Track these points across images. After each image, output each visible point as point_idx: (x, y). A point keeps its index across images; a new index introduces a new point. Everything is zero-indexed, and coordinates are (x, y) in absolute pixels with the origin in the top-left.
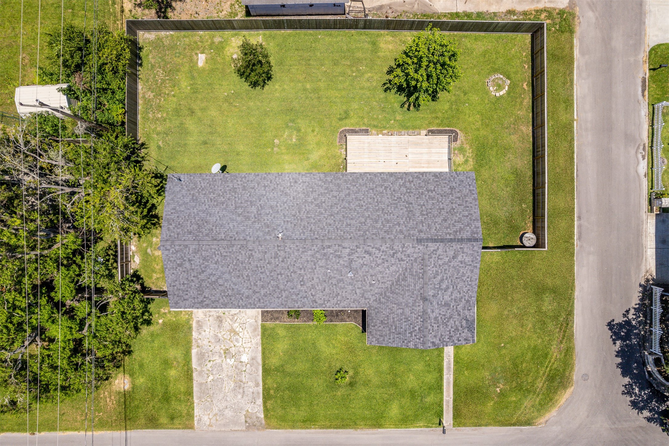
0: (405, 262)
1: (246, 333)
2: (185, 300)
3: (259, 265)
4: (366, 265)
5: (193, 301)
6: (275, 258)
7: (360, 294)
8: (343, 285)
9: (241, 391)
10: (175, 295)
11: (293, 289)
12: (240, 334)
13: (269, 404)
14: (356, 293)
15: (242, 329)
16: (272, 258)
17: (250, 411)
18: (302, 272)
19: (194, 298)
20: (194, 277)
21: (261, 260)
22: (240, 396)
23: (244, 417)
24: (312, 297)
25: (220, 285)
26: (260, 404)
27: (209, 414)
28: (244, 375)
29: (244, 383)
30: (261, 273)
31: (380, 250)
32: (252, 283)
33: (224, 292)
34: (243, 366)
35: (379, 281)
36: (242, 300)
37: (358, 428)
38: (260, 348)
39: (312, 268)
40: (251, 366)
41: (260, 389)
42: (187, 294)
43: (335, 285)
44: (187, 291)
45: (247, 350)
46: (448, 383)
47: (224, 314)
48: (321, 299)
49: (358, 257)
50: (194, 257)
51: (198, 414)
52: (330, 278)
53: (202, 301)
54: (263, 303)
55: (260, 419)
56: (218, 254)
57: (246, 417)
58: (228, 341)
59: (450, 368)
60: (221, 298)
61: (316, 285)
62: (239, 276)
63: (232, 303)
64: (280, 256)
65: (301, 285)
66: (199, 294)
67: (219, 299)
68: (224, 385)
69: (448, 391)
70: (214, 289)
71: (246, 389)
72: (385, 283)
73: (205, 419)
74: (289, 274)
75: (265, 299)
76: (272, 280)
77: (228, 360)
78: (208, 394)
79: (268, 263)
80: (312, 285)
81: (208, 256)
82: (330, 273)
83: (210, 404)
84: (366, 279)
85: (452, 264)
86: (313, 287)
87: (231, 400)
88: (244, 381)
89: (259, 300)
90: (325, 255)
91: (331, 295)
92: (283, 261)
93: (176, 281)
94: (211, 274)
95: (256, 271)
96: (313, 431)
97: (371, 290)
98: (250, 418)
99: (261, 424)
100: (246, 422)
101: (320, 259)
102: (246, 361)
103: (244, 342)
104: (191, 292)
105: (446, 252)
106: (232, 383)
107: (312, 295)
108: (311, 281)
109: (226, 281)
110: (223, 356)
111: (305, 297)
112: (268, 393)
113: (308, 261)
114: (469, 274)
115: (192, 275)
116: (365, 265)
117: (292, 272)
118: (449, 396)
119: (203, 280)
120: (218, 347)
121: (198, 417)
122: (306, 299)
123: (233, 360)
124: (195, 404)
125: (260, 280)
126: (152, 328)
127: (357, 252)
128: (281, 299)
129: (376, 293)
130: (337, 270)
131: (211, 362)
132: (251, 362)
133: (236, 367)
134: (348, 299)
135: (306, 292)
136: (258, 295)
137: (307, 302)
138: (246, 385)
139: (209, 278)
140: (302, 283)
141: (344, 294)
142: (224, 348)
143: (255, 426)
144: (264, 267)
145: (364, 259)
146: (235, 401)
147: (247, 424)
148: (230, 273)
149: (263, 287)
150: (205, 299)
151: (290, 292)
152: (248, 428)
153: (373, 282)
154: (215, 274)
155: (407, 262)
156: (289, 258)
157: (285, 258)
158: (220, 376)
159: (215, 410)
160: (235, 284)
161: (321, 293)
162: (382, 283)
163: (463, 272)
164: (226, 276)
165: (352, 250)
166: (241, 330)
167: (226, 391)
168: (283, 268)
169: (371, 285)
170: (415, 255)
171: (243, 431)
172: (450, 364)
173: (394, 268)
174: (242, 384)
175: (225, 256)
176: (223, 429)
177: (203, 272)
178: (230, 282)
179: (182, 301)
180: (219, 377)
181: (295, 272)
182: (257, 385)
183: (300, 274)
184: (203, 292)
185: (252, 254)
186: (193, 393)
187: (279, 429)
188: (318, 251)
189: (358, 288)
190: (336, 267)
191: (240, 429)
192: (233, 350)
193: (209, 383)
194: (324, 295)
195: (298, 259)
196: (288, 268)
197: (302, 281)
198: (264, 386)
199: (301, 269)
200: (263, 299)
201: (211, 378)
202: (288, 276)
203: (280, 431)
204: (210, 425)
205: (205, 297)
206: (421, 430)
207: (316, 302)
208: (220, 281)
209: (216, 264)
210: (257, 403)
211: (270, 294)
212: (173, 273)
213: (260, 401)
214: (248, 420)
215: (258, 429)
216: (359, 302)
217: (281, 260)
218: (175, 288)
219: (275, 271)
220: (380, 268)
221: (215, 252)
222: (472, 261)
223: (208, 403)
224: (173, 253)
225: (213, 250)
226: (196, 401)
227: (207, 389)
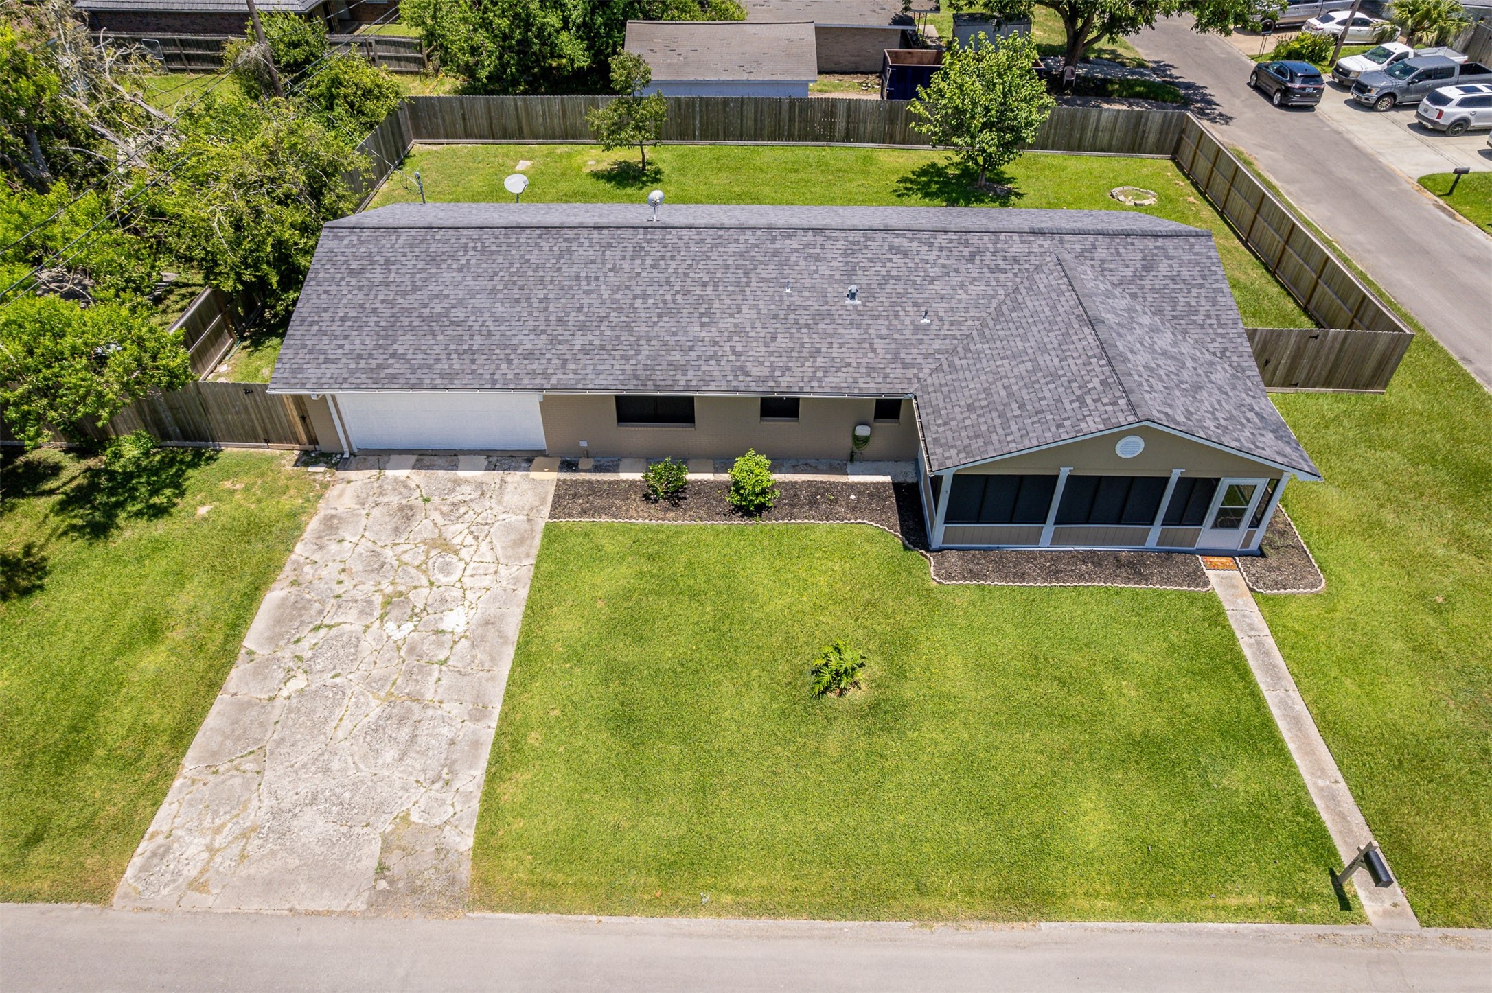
0: (1010, 275)
1: (484, 547)
2: (326, 361)
3: (583, 274)
4: (897, 279)
5: (353, 366)
6: (633, 258)
7: (887, 351)
8: (830, 329)
9: (404, 733)
10: (304, 346)
11: (674, 334)
12: (464, 553)
13: (508, 792)
14: (874, 350)
15: (476, 538)
16: (624, 258)
17: (415, 817)
18: (709, 291)
19: (360, 357)
20: (383, 301)
21: (593, 262)
22: (389, 755)
23: (377, 846)
24: (732, 358)
25: (452, 323)
26: (471, 787)
27: (218, 830)
28: (436, 675)
29: (426, 707)
30: (587, 292)
31: (931, 245)
32: (553, 318)
33: (461, 340)
34: (440, 645)
35: (941, 319)
36: (510, 362)
37: (938, 916)
38: (523, 593)
39: (738, 284)
40: (473, 646)
41: (488, 730)
42: (341, 347)
43: (807, 326)
44: (346, 337)
45: (470, 596)
46: (1296, 721)
47: (427, 500)
48: (762, 363)
49: (871, 260)
50: (405, 255)
51: (166, 828)
52: (791, 309)
53: (379, 366)
54: (575, 372)
55: (452, 857)
56: (474, 249)
57: (386, 849)
58: (413, 571)
59: (1275, 666)
60: (443, 356)
61: (748, 325)
62: (518, 301)
63: (474, 371)
64: (648, 254)
65: (703, 325)
66: (380, 347)
67: (438, 361)
68: (339, 712)
69: (1309, 752)
70: (433, 333)
71: (424, 728)
72: (960, 324)
73: (192, 850)
74: (668, 297)
75: (584, 359)
76: (614, 310)
77: (390, 626)
78: (256, 741)
79: (611, 270)
80: (736, 325)
81: (443, 253)
82: (790, 295)
83: (246, 785)
84: (902, 313)
85: (1147, 283)
86: (739, 330)
87: (344, 770)
88: (429, 696)
89: (565, 363)
90: (776, 253)
91: (795, 354)
92: (654, 266)
93: (325, 310)
94: (437, 296)
95: (571, 287)
96: (704, 923)
97: (921, 342)
98: (407, 852)
99: (452, 882)
100: (382, 869)
101: (761, 262)
102: (460, 630)
103: (468, 572)
104: (357, 342)
105: (1119, 254)
106: (374, 703)
107: (734, 352)
108: (732, 315)
109: (478, 311)
110: (377, 613)
111: (710, 358)
112: (516, 747)
113: (727, 267)
114: (1206, 307)
115: (381, 297)
116: (893, 277)
117: (677, 292)
118: (1323, 770)
119: (405, 311)
120: (368, 586)
121: (160, 839)
122: (713, 362)
123: (409, 626)
124: (177, 783)
125: (580, 310)
126: (160, 528)
127: (866, 247)
128: (633, 362)
129: (937, 351)
130: (812, 289)
131: (323, 632)
132: (480, 631)
133: (411, 650)
134: (849, 365)
135: (715, 343)
136: (563, 348)
137: (716, 373)
138: (430, 712)
139: (426, 306)
140: (705, 320)
141: (835, 352)
142: (390, 590)
143: (415, 891)
144: (597, 278)
145: (889, 264)
146: (366, 773)
147: (383, 884)
148: (493, 292)
149: (583, 327)
150: (391, 361)
151: (665, 344)
152: (381, 902)
153: (926, 321)
154: (448, 296)
155: (1016, 275)
156: (672, 257)
157: (663, 257)
158: (338, 680)
159: (257, 811)
160: (498, 321)
161: (763, 349)
162: (952, 324)
163: (1188, 304)
164: (482, 301)
165: (852, 243)
166: (469, 540)
167: (340, 734)
168: (652, 282)
169: (917, 328)
170: (1032, 258)
171: (353, 915)
172: (1267, 654)
173: (979, 288)
174: (416, 707)
175: (492, 253)
176: (254, 906)
177: (415, 289)
178: (487, 314)
179: (318, 366)
180: (329, 682)
181: (687, 293)
182: (479, 713)
183: (700, 297)
184: (394, 342)
185: (568, 249)
186: (194, 734)
187: (534, 908)
188: (756, 245)
189: (880, 337)
190: (808, 282)
191: (337, 905)
192: (419, 598)
193: (279, 702)
194: (771, 354)
195: (698, 262)
196: (668, 283)
197: (708, 313)
198: (504, 717)
199: (705, 285)
200: (576, 361)
201: (299, 682)
202: (664, 302)
203: (539, 919)
204: (197, 885)
205: (393, 356)
206: (1263, 935)
207: (747, 373)
208: (457, 314)
209: (460, 270)
210: (457, 784)
211: (602, 348)
212: (326, 292)
213: (472, 778)
214: (393, 860)
215: (429, 909)
216: (886, 376)
217: (649, 261)
218: (316, 328)
219: (628, 288)
220: (937, 287)
221: (466, 246)
222: (1204, 278)
223: (237, 781)
224: (347, 246)
225: (464, 240)
226: (190, 763)
227: (262, 725)
